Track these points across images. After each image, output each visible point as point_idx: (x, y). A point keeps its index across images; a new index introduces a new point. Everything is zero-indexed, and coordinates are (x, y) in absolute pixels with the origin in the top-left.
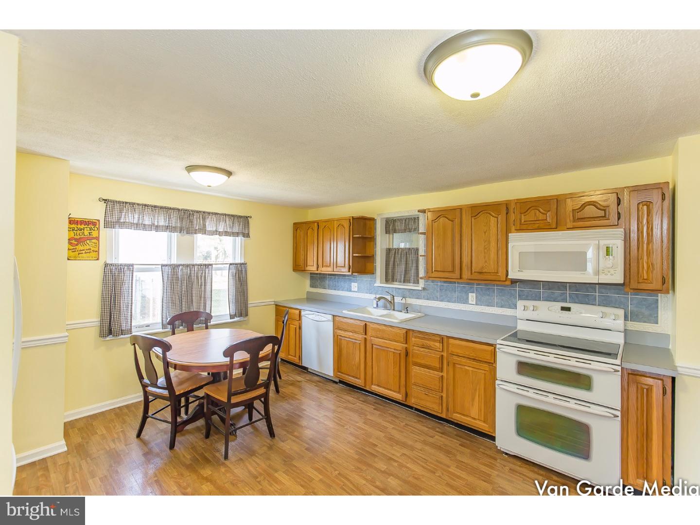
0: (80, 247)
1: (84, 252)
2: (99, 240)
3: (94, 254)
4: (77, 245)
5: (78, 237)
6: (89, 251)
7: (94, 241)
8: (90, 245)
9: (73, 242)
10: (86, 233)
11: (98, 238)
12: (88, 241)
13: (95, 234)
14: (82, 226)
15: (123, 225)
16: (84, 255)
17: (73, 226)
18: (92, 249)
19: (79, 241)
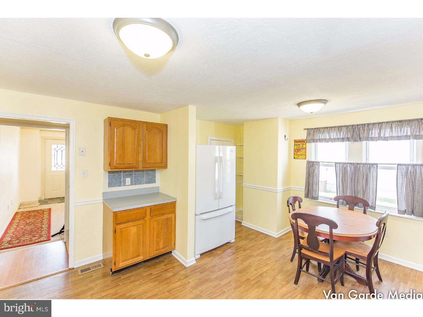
0: (299, 153)
1: (300, 155)
2: (306, 149)
3: (304, 156)
4: (298, 152)
5: (298, 148)
6: (302, 155)
7: (304, 150)
8: (302, 152)
9: (296, 151)
10: (301, 146)
11: (305, 149)
12: (302, 150)
13: (304, 146)
14: (299, 143)
15: (320, 140)
16: (300, 157)
17: (296, 143)
18: (303, 154)
19: (299, 150)
